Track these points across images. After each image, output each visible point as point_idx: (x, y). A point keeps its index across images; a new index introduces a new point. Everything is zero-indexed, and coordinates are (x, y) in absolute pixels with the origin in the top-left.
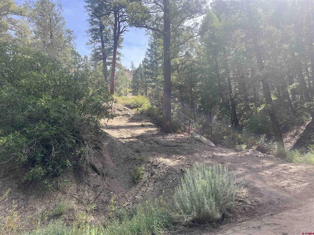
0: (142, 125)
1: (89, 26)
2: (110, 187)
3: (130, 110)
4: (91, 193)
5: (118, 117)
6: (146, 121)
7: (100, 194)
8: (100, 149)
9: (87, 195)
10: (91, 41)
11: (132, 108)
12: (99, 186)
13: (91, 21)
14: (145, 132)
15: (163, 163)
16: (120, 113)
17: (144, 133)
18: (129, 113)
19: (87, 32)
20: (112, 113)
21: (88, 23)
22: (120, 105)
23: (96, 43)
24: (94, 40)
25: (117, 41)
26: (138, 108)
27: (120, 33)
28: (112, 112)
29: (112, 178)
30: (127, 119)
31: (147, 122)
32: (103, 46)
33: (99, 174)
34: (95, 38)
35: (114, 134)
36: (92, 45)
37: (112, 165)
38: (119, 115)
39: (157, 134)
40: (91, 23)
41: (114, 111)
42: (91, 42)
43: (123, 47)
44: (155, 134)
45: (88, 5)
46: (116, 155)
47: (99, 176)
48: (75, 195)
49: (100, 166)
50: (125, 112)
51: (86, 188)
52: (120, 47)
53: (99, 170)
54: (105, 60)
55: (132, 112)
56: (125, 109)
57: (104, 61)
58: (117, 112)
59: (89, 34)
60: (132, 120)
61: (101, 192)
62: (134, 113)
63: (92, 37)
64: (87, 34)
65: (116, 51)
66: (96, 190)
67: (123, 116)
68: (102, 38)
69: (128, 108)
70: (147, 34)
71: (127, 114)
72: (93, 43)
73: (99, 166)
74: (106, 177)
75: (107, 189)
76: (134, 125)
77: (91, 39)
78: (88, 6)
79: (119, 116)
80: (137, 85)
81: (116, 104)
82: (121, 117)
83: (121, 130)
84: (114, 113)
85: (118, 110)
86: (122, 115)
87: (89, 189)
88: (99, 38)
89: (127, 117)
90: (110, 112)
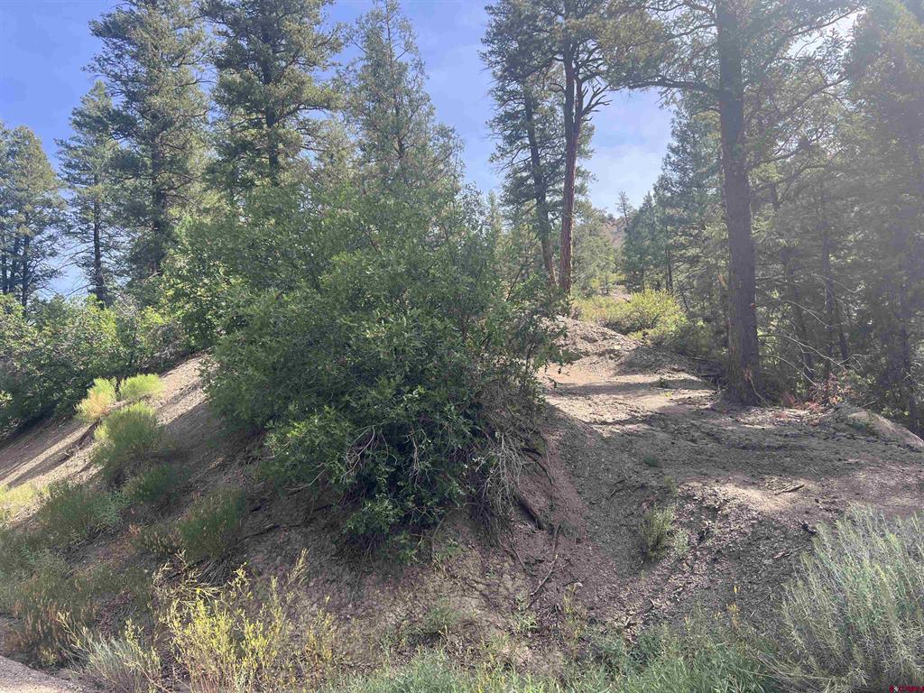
0: (664, 383)
1: (496, 107)
2: (571, 565)
3: (619, 336)
4: (519, 582)
5: (585, 360)
6: (674, 369)
7: (547, 585)
8: (538, 454)
9: (509, 584)
10: (504, 150)
11: (625, 332)
12: (541, 562)
13: (499, 93)
14: (672, 404)
15: (737, 501)
16: (590, 347)
17: (669, 408)
18: (617, 347)
19: (491, 126)
20: (568, 350)
21: (492, 98)
22: (589, 326)
23: (515, 152)
24: (511, 143)
25: (575, 138)
26: (647, 330)
27: (582, 113)
28: (567, 345)
29: (578, 541)
30: (612, 363)
31: (678, 371)
32: (536, 157)
33: (540, 527)
34: (511, 140)
35: (577, 410)
36: (506, 160)
37: (576, 502)
38: (587, 354)
39: (712, 409)
40: (500, 98)
41: (574, 343)
42: (504, 152)
43: (592, 151)
44: (707, 409)
45: (490, 49)
46: (587, 474)
47: (539, 534)
48: (478, 583)
49: (542, 504)
50: (606, 345)
51: (506, 564)
52: (586, 154)
53: (538, 513)
54: (544, 198)
55: (627, 344)
56: (603, 334)
57: (539, 202)
58: (583, 346)
59: (496, 131)
60: (629, 366)
61: (548, 580)
62: (634, 347)
63: (505, 138)
64: (490, 131)
65: (574, 167)
66: (533, 573)
67: (601, 355)
68: (531, 136)
69: (614, 333)
70: (667, 103)
71: (613, 351)
72: (509, 155)
73: (538, 503)
74: (561, 537)
75: (565, 573)
76: (636, 381)
77: (501, 142)
78: (492, 52)
79: (588, 356)
80: (640, 259)
81: (578, 322)
82: (595, 358)
83: (596, 398)
84: (574, 347)
85: (585, 338)
86: (596, 353)
87: (513, 568)
88: (523, 137)
89: (611, 358)
90: (562, 346)
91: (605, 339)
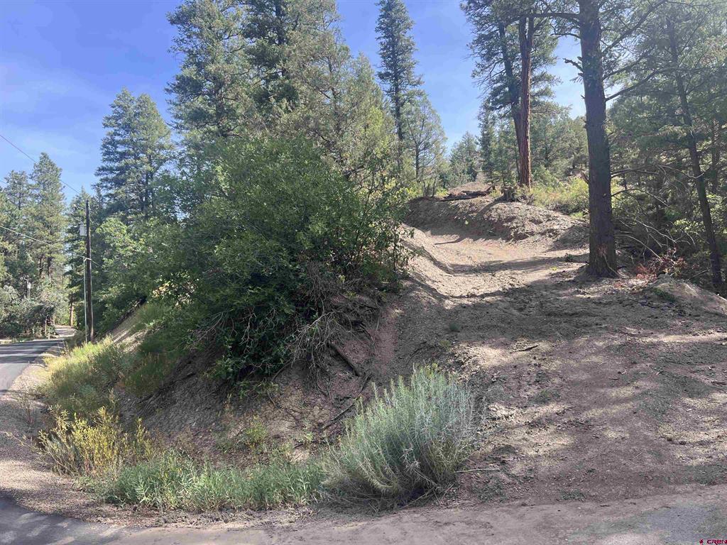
3: (562, 217)
5: (530, 239)
9: (317, 413)
10: (483, 66)
11: (568, 213)
12: (348, 398)
13: (477, 19)
15: (475, 358)
16: (535, 228)
18: (555, 227)
19: (471, 47)
20: (518, 231)
21: (471, 24)
22: (539, 210)
23: (492, 66)
24: (488, 60)
25: (529, 52)
26: (586, 211)
27: (534, 29)
28: (517, 227)
30: (550, 241)
32: (509, 69)
33: (357, 375)
34: (489, 56)
36: (486, 74)
38: (532, 234)
40: (477, 23)
41: (523, 226)
42: (483, 68)
44: (570, 281)
49: (361, 359)
50: (548, 225)
51: (319, 400)
53: (356, 366)
55: (566, 223)
56: (548, 216)
58: (529, 227)
59: (476, 51)
60: (563, 243)
62: (570, 225)
63: (483, 56)
64: (471, 52)
67: (542, 234)
68: (504, 51)
69: (557, 215)
71: (552, 230)
72: (488, 69)
73: (357, 358)
77: (479, 60)
79: (533, 235)
81: (530, 207)
82: (538, 237)
84: (523, 228)
85: (533, 221)
86: (539, 233)
87: (324, 402)
88: (497, 53)
89: (550, 236)
90: (514, 228)
91: (549, 220)
